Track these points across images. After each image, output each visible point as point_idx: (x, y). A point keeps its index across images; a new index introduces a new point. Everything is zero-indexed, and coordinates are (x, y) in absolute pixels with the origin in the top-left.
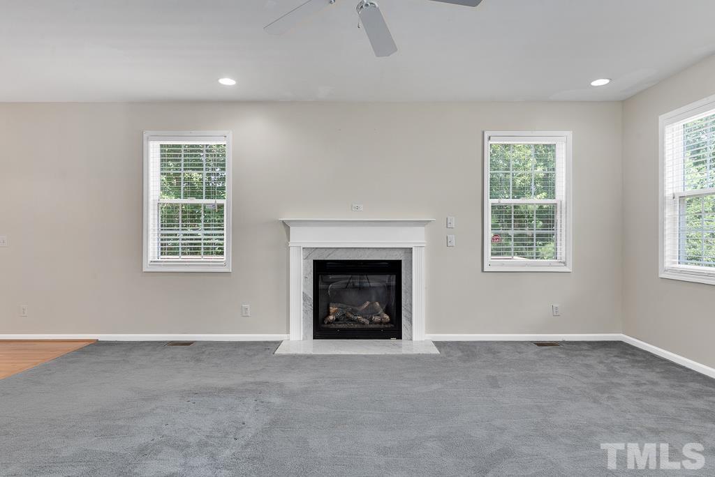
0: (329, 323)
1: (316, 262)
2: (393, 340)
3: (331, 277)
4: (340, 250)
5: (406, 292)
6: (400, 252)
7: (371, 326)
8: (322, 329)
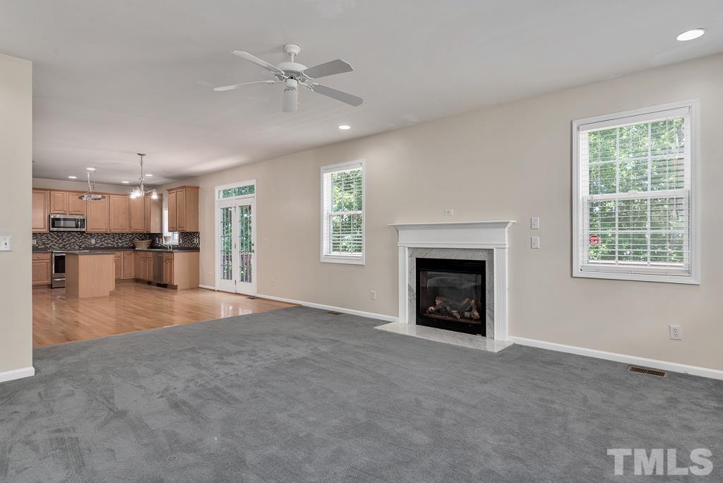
0: (429, 313)
1: (418, 260)
2: (479, 337)
3: (429, 273)
4: (435, 250)
5: (489, 292)
6: (484, 253)
7: (462, 320)
8: (423, 317)
